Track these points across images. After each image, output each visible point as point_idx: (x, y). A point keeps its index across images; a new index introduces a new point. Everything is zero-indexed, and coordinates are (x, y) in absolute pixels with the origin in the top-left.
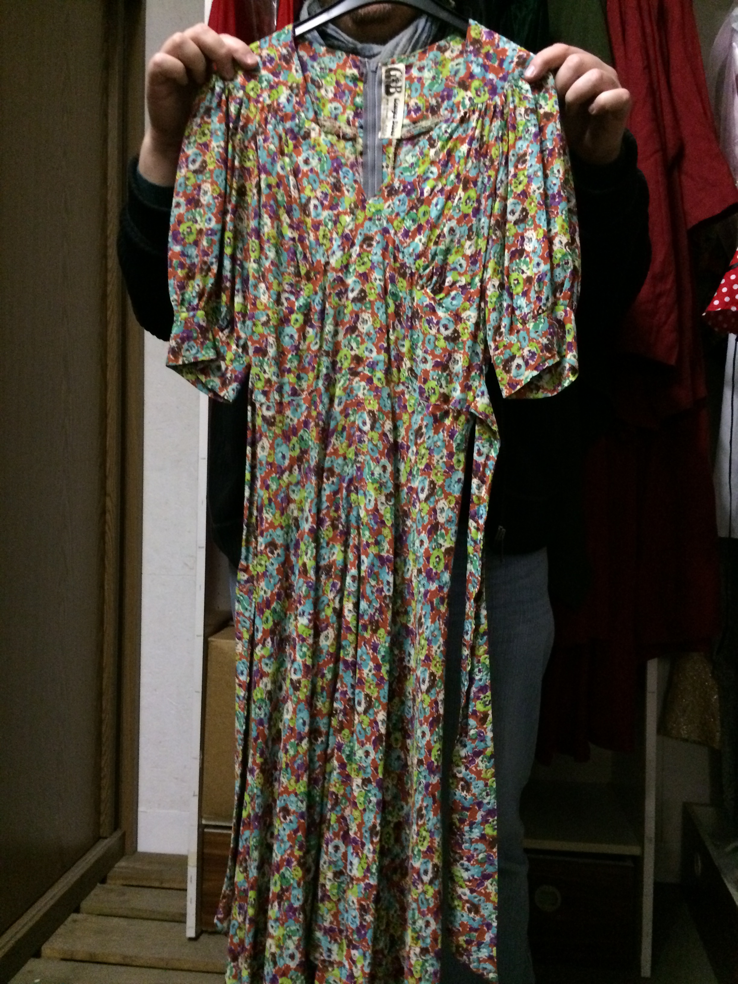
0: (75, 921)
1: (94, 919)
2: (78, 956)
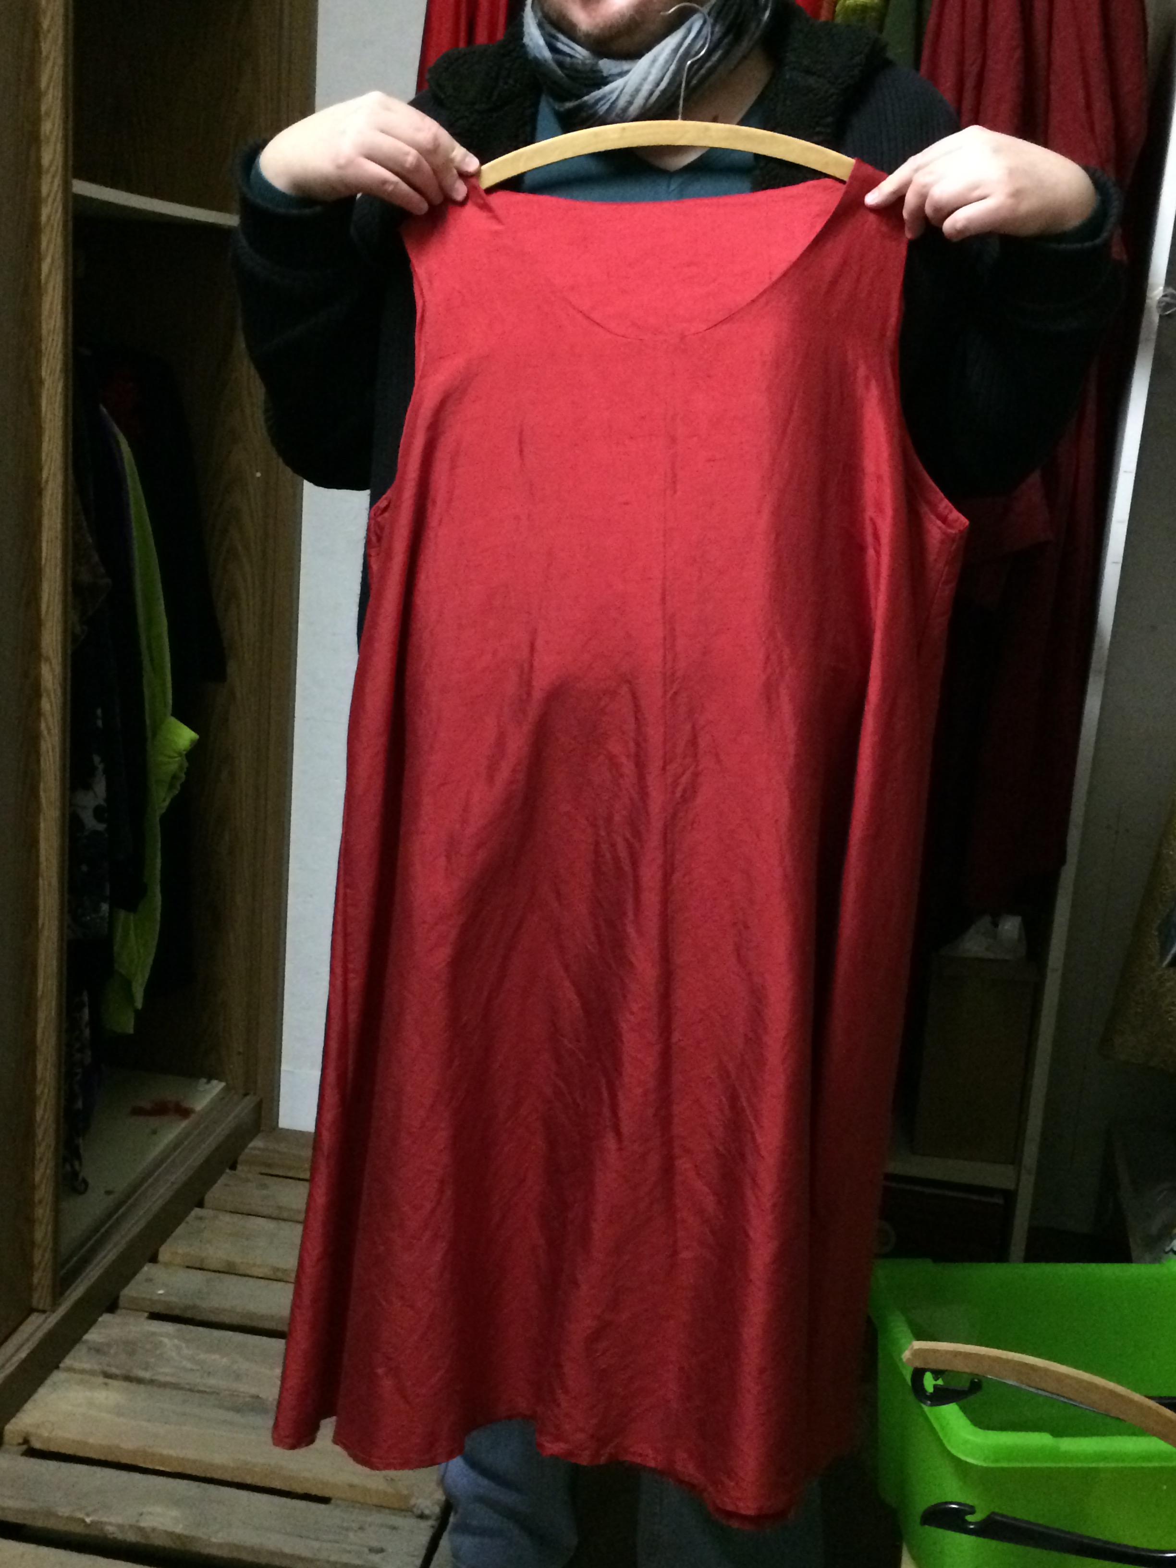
0: (201, 1218)
1: (227, 1218)
2: (209, 1264)
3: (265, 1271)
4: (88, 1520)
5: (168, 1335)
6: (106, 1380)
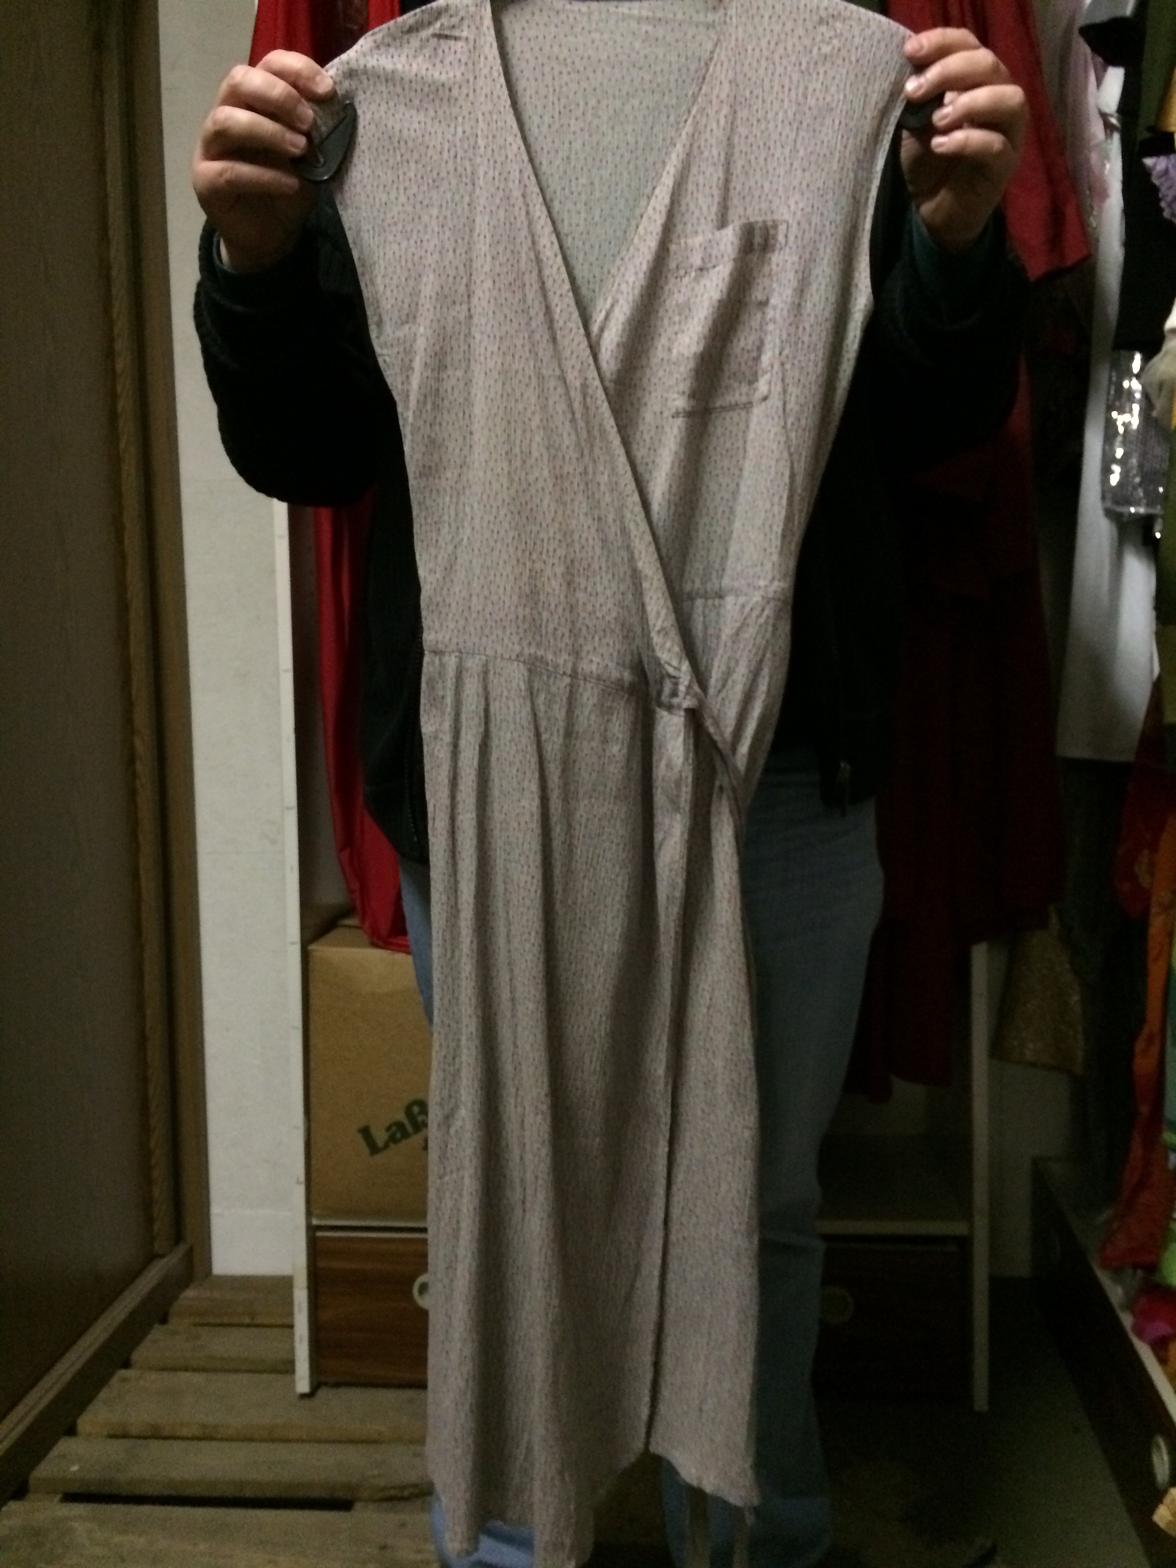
0: (125, 1380)
2: (134, 1431)
3: (195, 1431)
5: (79, 1519)
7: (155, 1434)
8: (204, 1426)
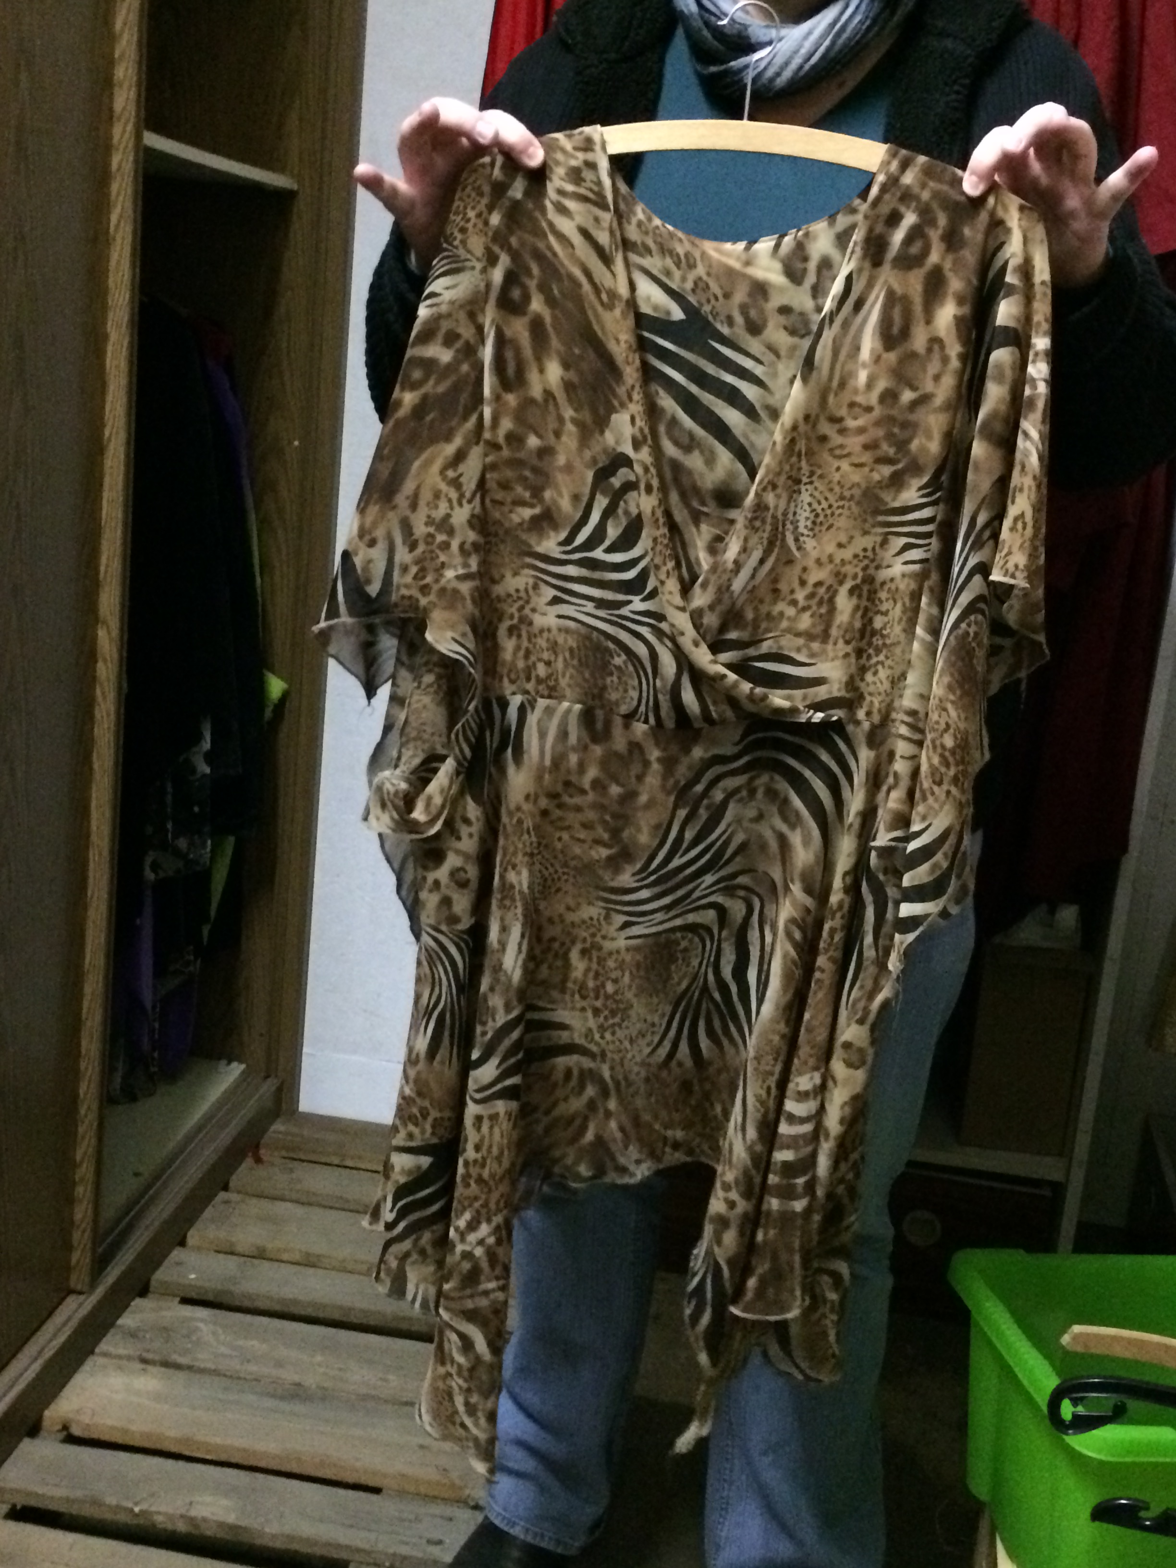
0: (227, 1202)
1: (254, 1201)
2: (239, 1249)
3: (297, 1257)
4: (137, 1510)
5: (202, 1320)
6: (143, 1366)
7: (261, 1254)
8: (308, 1255)
